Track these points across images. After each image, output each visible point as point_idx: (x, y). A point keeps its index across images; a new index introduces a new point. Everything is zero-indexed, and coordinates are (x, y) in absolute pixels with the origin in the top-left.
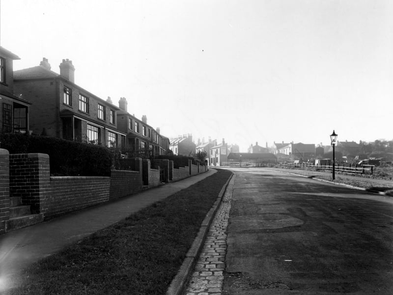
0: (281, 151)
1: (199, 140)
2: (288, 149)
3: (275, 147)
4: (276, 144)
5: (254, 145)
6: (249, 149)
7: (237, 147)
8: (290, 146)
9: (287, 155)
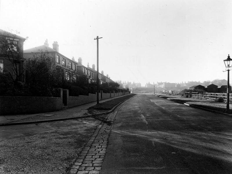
0: (160, 86)
1: (123, 82)
2: (163, 85)
3: (158, 84)
4: (158, 83)
5: (148, 83)
6: (146, 85)
7: (140, 84)
8: (164, 84)
9: (162, 88)
